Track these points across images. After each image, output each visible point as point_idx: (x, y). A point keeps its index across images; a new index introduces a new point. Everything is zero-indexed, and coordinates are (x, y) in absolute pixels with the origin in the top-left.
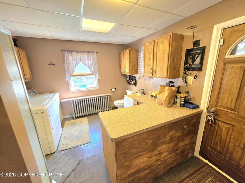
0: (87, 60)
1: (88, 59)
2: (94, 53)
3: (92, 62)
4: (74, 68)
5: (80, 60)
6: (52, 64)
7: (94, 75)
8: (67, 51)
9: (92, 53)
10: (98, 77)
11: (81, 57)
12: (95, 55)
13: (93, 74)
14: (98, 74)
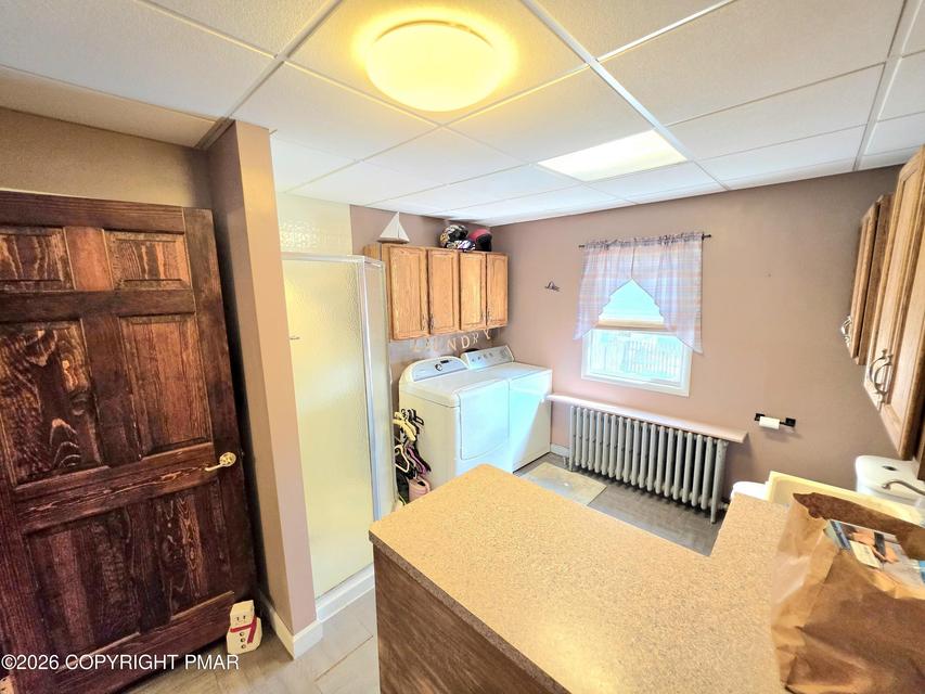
0: (656, 273)
1: (660, 267)
2: (691, 242)
3: (675, 279)
4: (605, 301)
5: (629, 274)
6: (553, 288)
7: (677, 333)
8: (594, 245)
9: (681, 243)
10: (691, 342)
11: (636, 262)
12: (697, 251)
13: (673, 329)
14: (696, 329)
